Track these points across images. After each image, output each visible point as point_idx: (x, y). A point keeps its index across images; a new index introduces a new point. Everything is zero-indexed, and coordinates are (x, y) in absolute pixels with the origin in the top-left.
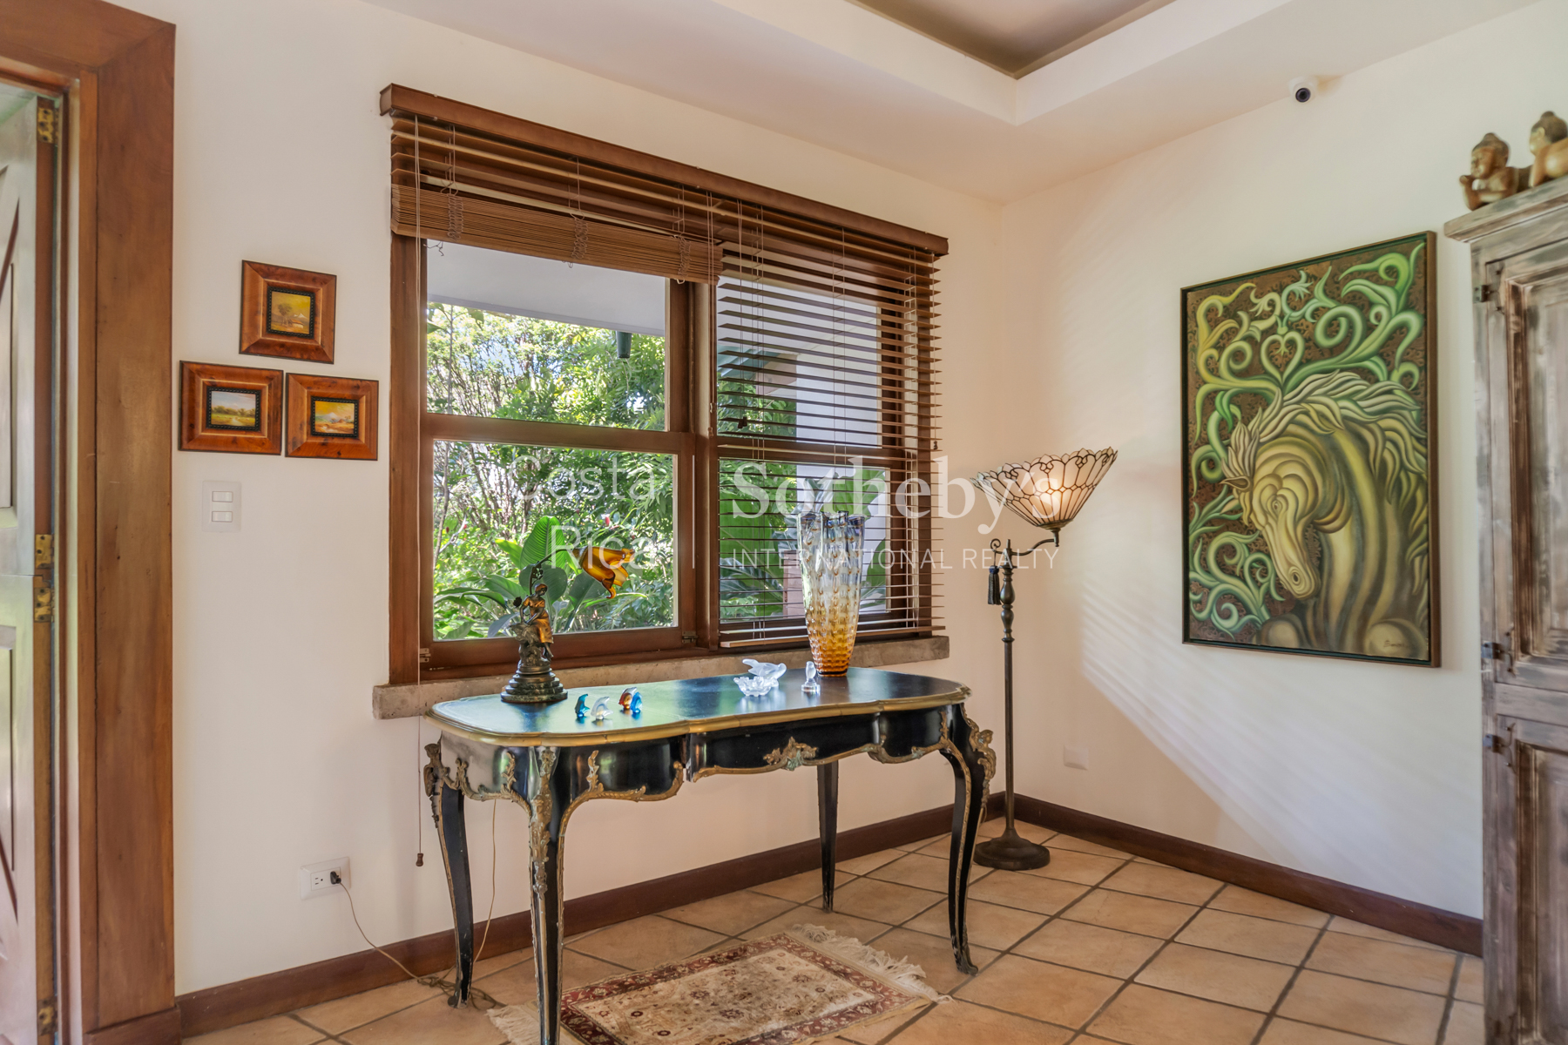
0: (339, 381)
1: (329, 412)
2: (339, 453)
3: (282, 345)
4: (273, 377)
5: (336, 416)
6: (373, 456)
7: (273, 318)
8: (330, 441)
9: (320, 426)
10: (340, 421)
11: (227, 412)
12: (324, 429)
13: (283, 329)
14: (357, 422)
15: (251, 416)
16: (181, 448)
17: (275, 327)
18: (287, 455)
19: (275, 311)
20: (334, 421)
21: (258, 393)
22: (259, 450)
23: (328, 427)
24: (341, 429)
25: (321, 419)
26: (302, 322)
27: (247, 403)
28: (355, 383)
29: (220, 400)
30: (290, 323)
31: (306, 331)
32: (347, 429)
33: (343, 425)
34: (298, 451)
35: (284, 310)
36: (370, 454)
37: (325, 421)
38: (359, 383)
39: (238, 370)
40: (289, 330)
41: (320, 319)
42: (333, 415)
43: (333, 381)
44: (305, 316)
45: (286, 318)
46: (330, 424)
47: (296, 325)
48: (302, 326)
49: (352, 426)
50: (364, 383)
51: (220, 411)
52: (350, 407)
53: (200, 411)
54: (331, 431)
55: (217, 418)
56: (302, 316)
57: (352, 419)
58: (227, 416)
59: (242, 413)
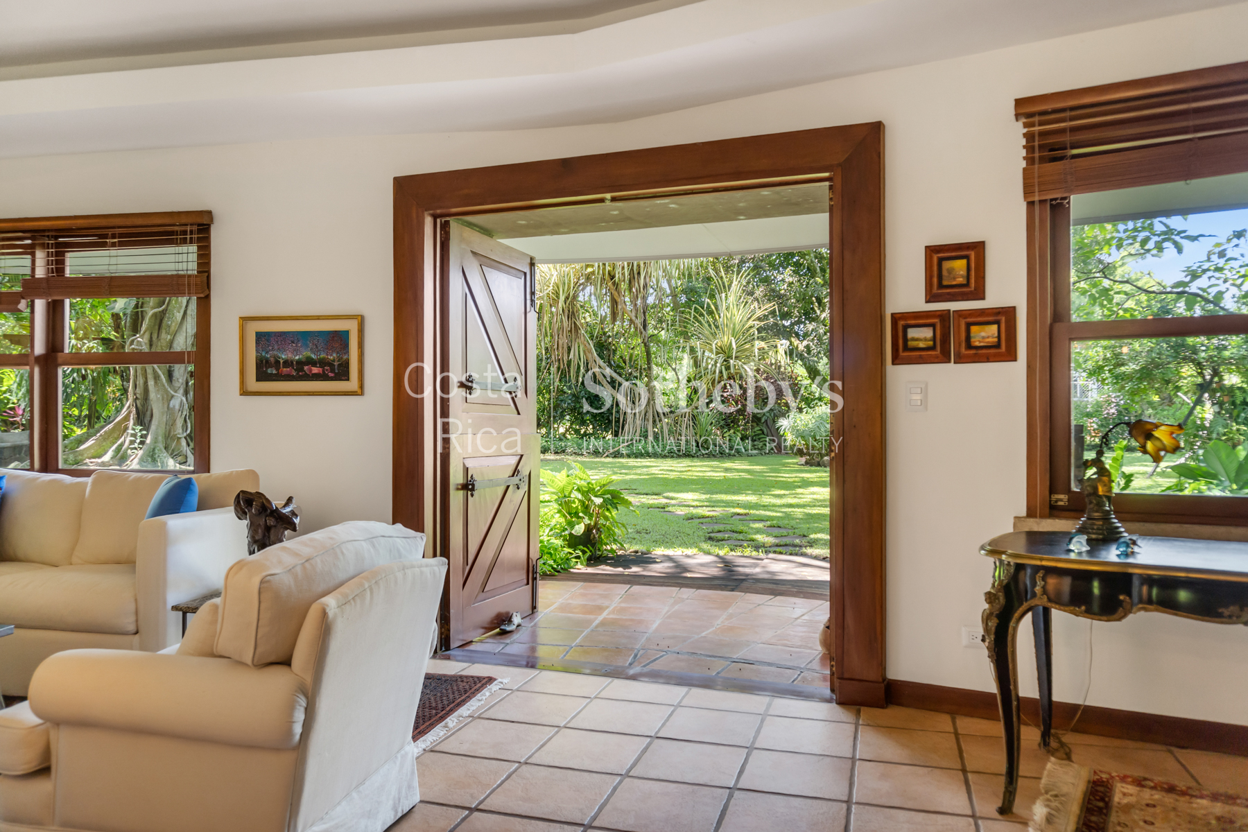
0: (987, 311)
1: (981, 332)
2: (988, 358)
3: (948, 294)
4: (944, 316)
5: (986, 334)
6: (1013, 358)
7: (944, 278)
8: (980, 352)
9: (975, 342)
10: (988, 337)
11: (917, 340)
12: (977, 344)
13: (950, 284)
14: (999, 337)
15: (930, 340)
16: (893, 363)
17: (945, 283)
18: (955, 363)
19: (945, 273)
20: (983, 338)
21: (933, 326)
22: (936, 360)
23: (980, 342)
24: (988, 342)
25: (974, 337)
26: (962, 276)
27: (927, 333)
28: (998, 310)
29: (912, 333)
30: (954, 279)
31: (965, 282)
32: (993, 342)
33: (990, 340)
34: (960, 359)
35: (950, 271)
36: (1011, 356)
37: (977, 339)
38: (1001, 310)
39: (922, 314)
40: (954, 283)
41: (973, 273)
42: (983, 334)
43: (982, 312)
44: (963, 272)
45: (952, 276)
46: (981, 340)
47: (958, 279)
48: (961, 279)
49: (996, 340)
50: (1004, 310)
51: (914, 339)
52: (995, 327)
53: (901, 342)
54: (982, 344)
55: (911, 344)
56: (962, 273)
57: (996, 335)
58: (917, 342)
59: (925, 339)
